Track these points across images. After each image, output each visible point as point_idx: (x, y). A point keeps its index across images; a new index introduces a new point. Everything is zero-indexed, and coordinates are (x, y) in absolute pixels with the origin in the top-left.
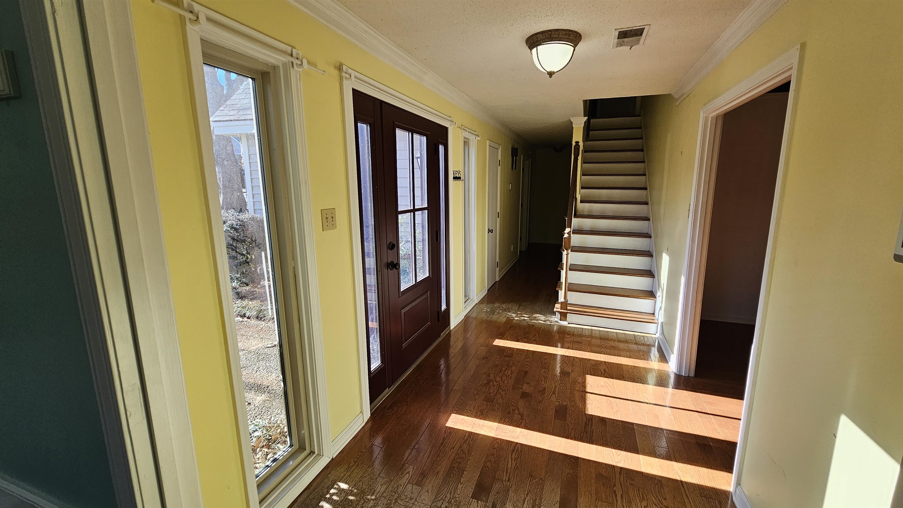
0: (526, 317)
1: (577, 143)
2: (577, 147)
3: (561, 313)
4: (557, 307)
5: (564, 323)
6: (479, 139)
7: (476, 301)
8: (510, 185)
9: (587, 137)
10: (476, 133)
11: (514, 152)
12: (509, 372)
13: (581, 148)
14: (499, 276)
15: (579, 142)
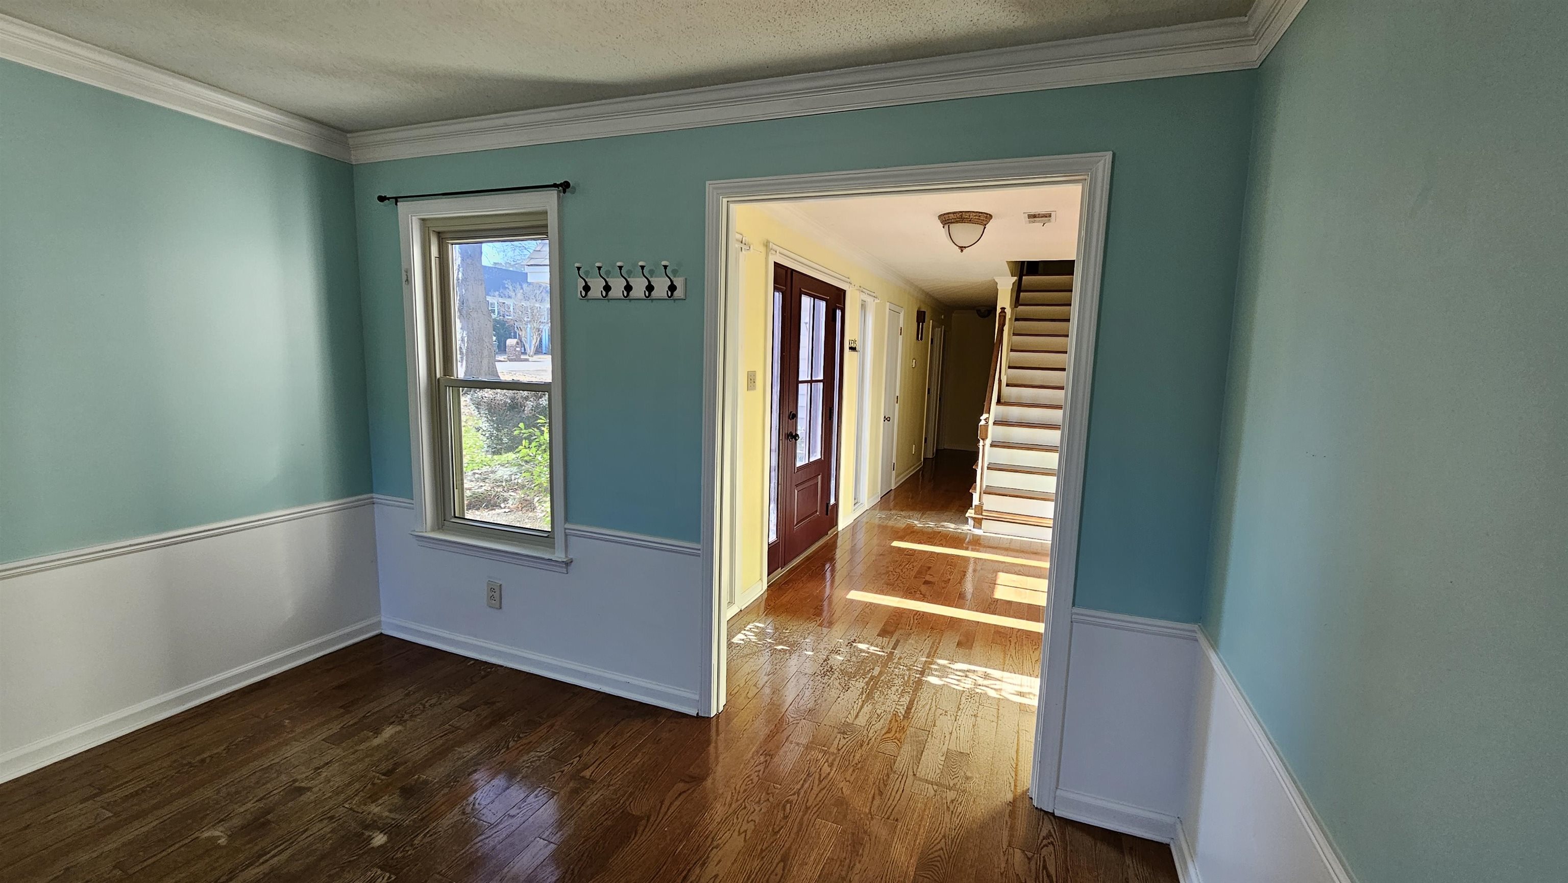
0: (932, 524)
1: (1003, 309)
2: (1004, 314)
3: (974, 519)
4: (970, 513)
5: (977, 532)
6: (879, 301)
7: (867, 507)
8: (914, 361)
9: (1017, 302)
10: (874, 295)
11: (921, 317)
12: (911, 566)
13: (1008, 316)
14: (896, 483)
15: (1005, 308)
